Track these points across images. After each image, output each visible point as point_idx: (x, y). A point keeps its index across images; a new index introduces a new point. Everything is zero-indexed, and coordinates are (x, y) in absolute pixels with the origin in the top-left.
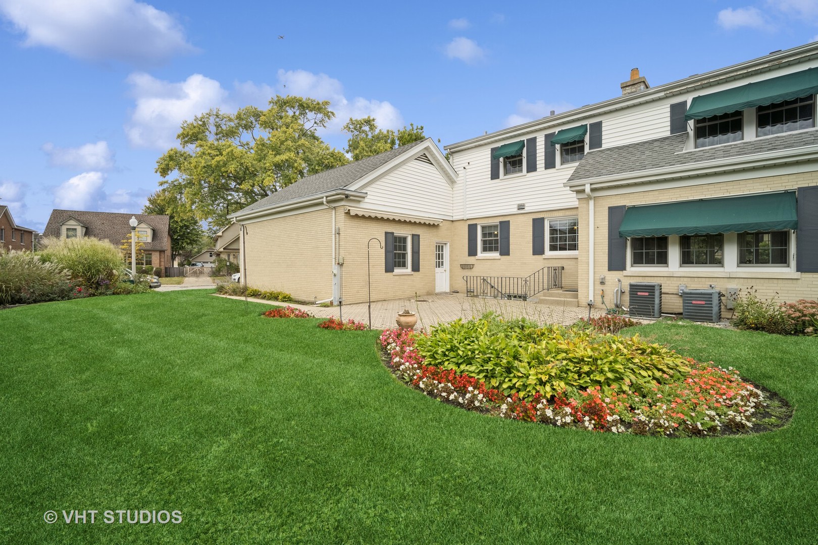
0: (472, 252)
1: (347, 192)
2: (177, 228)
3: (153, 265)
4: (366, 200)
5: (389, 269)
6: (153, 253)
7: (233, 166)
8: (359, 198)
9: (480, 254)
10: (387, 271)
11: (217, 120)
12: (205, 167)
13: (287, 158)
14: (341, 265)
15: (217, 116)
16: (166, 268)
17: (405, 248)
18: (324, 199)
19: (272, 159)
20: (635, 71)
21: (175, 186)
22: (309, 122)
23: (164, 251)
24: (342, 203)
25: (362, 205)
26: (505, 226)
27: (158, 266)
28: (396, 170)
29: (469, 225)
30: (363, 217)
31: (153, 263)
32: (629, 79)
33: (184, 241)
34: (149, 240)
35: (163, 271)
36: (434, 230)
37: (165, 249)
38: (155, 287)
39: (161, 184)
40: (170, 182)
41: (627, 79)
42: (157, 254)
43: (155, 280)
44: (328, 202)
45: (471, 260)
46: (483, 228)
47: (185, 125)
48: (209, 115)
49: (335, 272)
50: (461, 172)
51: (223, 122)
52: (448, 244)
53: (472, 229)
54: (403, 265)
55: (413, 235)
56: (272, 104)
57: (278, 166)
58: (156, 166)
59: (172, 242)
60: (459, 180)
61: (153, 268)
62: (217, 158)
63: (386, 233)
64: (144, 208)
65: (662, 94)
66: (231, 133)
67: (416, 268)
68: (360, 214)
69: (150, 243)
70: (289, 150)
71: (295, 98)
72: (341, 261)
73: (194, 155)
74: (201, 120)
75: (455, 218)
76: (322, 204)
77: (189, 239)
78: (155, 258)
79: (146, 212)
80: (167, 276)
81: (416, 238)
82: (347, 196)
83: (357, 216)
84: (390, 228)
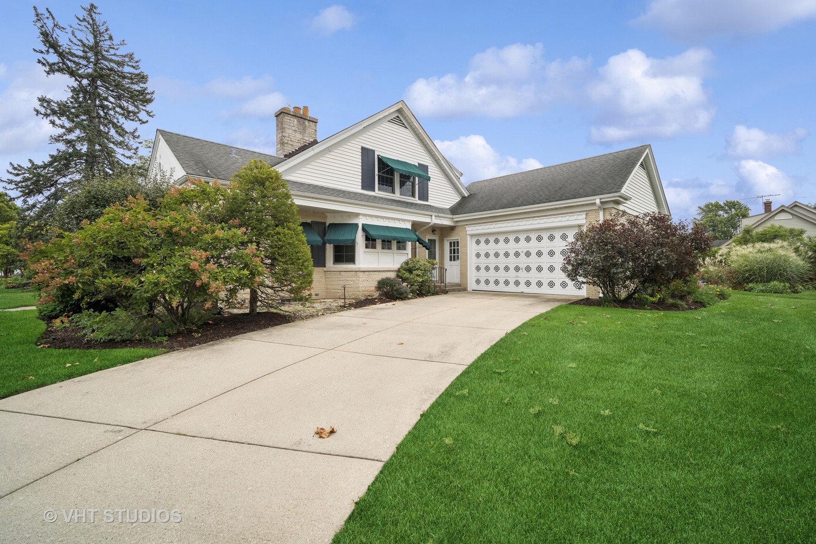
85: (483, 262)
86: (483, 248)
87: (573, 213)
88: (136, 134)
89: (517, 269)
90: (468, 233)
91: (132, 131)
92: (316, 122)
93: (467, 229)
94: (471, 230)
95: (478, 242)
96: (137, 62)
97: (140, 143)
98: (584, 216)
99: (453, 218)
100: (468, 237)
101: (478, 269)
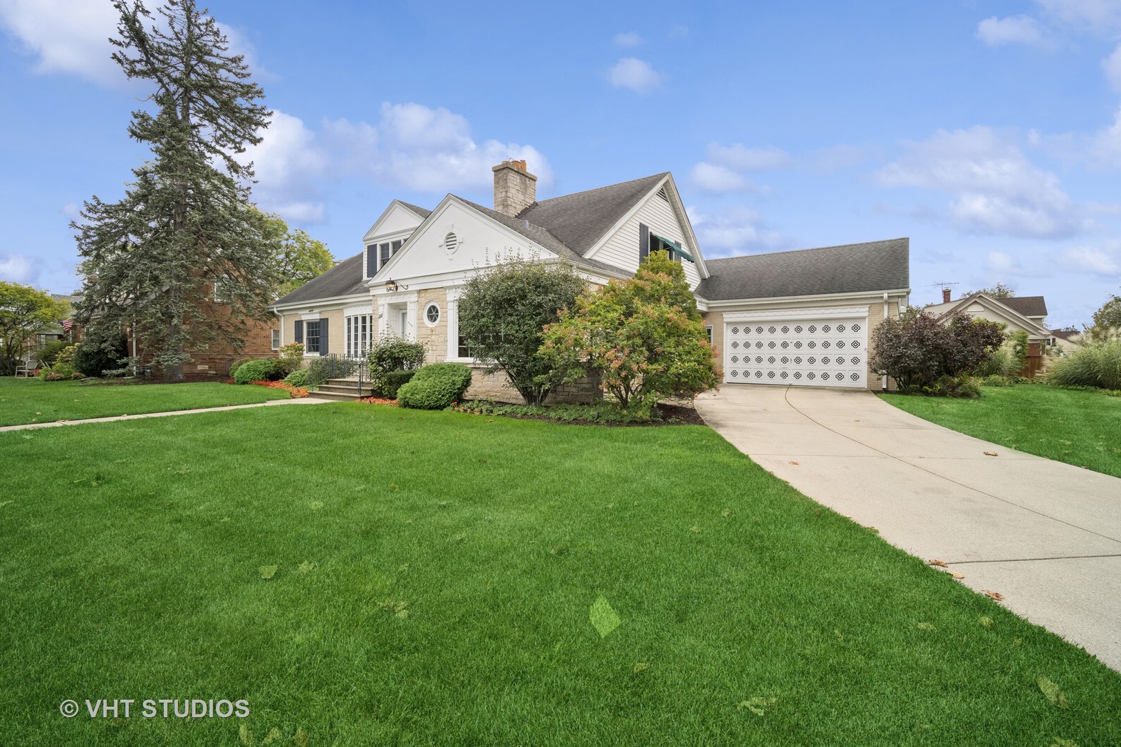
85: (741, 352)
86: (741, 337)
87: (854, 305)
88: (251, 170)
89: (785, 360)
90: (725, 320)
91: (246, 166)
92: (535, 180)
93: (724, 316)
94: (728, 317)
95: (735, 331)
96: (244, 68)
97: (254, 182)
98: (867, 309)
99: (708, 304)
100: (725, 325)
101: (735, 359)
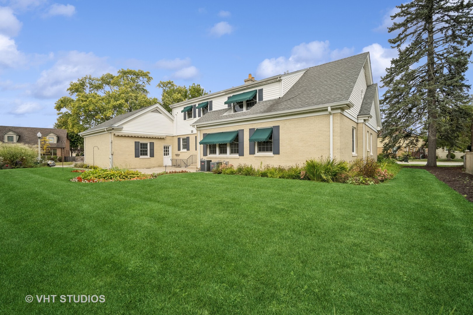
0: (179, 149)
1: (112, 127)
2: (73, 135)
3: (57, 156)
4: (123, 129)
5: (137, 156)
6: (57, 149)
7: (91, 107)
8: (120, 129)
9: (182, 150)
10: (136, 157)
11: (90, 81)
12: (78, 107)
13: (120, 103)
14: (112, 155)
15: (90, 79)
16: (65, 157)
17: (147, 148)
18: (106, 130)
19: (113, 103)
20: (250, 75)
21: (66, 115)
22: (141, 81)
23: (64, 148)
24: (113, 131)
25: (122, 131)
26: (188, 138)
27: (60, 156)
28: (140, 117)
29: (178, 138)
30: (122, 136)
31: (57, 154)
32: (248, 78)
33: (78, 142)
34: (55, 142)
35: (63, 158)
36: (163, 140)
37: (64, 147)
38: (52, 166)
39: (59, 114)
40: (63, 113)
41: (247, 78)
42: (60, 150)
43: (52, 163)
44: (107, 131)
45: (179, 152)
46: (183, 139)
47: (72, 84)
48: (86, 78)
49: (110, 157)
50: (175, 116)
51: (94, 82)
52: (171, 146)
53: (179, 139)
54: (146, 154)
55: (150, 143)
56: (119, 73)
57: (115, 107)
58: (55, 105)
59: (70, 143)
60: (175, 119)
61: (57, 157)
62: (84, 103)
63: (135, 142)
64: (55, 124)
65: (224, 93)
66: (99, 87)
67: (152, 155)
68: (120, 135)
69: (56, 144)
70: (123, 99)
71: (131, 71)
72: (112, 153)
73: (75, 100)
74: (81, 81)
75: (174, 135)
76: (105, 131)
77: (81, 141)
78: (59, 152)
79: (56, 126)
80: (65, 161)
81: (152, 144)
82: (113, 129)
83: (118, 136)
84: (137, 140)
